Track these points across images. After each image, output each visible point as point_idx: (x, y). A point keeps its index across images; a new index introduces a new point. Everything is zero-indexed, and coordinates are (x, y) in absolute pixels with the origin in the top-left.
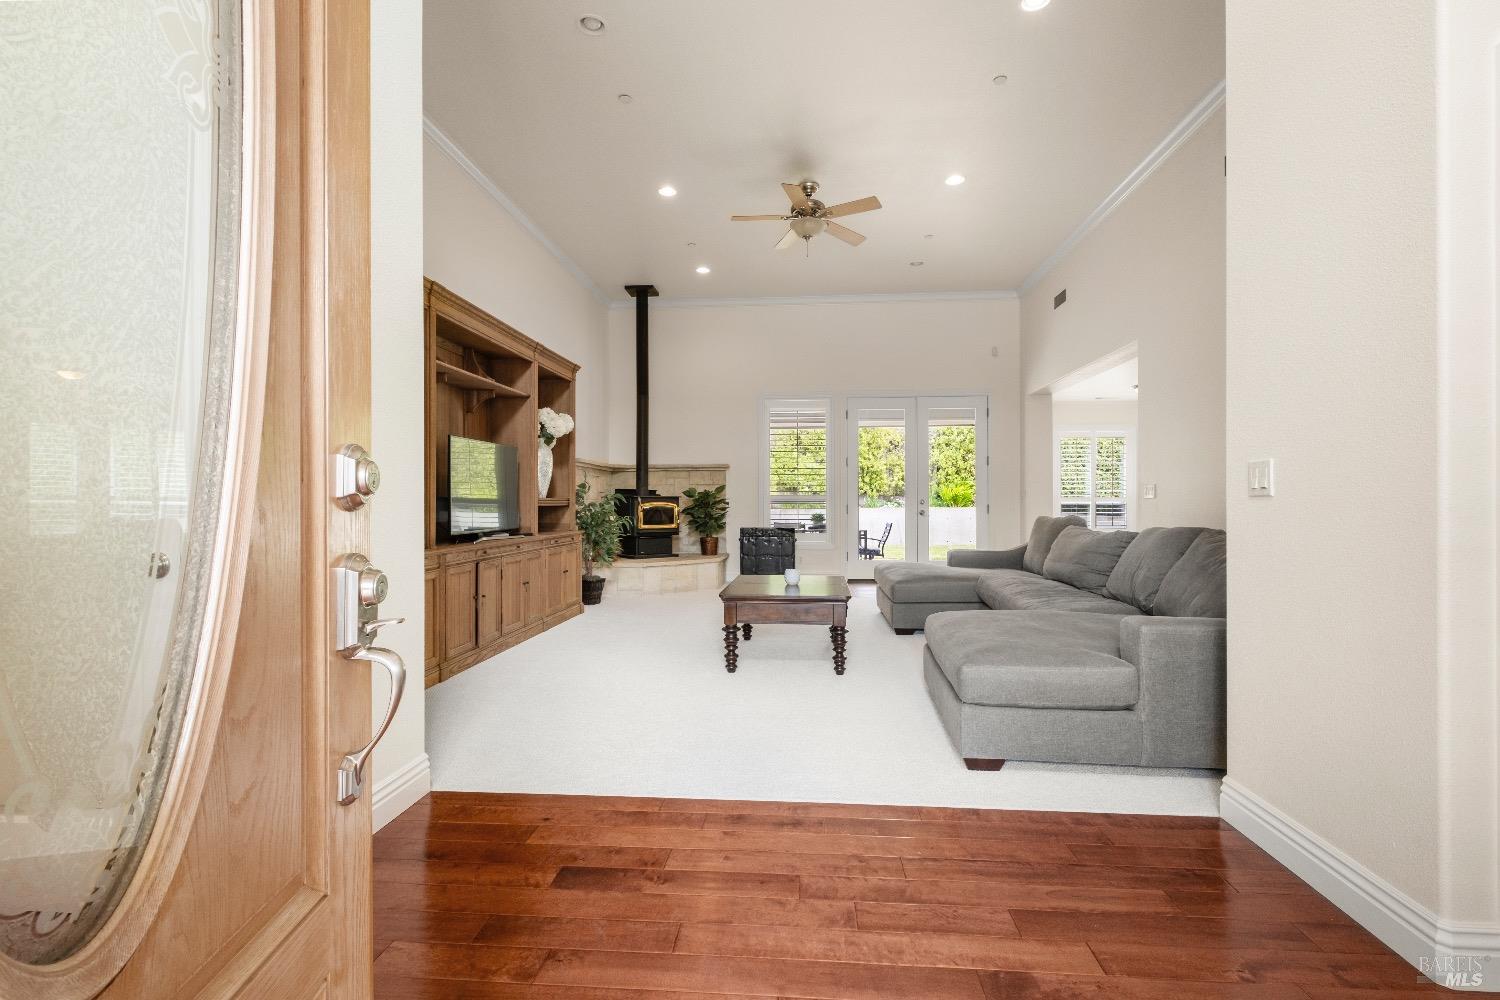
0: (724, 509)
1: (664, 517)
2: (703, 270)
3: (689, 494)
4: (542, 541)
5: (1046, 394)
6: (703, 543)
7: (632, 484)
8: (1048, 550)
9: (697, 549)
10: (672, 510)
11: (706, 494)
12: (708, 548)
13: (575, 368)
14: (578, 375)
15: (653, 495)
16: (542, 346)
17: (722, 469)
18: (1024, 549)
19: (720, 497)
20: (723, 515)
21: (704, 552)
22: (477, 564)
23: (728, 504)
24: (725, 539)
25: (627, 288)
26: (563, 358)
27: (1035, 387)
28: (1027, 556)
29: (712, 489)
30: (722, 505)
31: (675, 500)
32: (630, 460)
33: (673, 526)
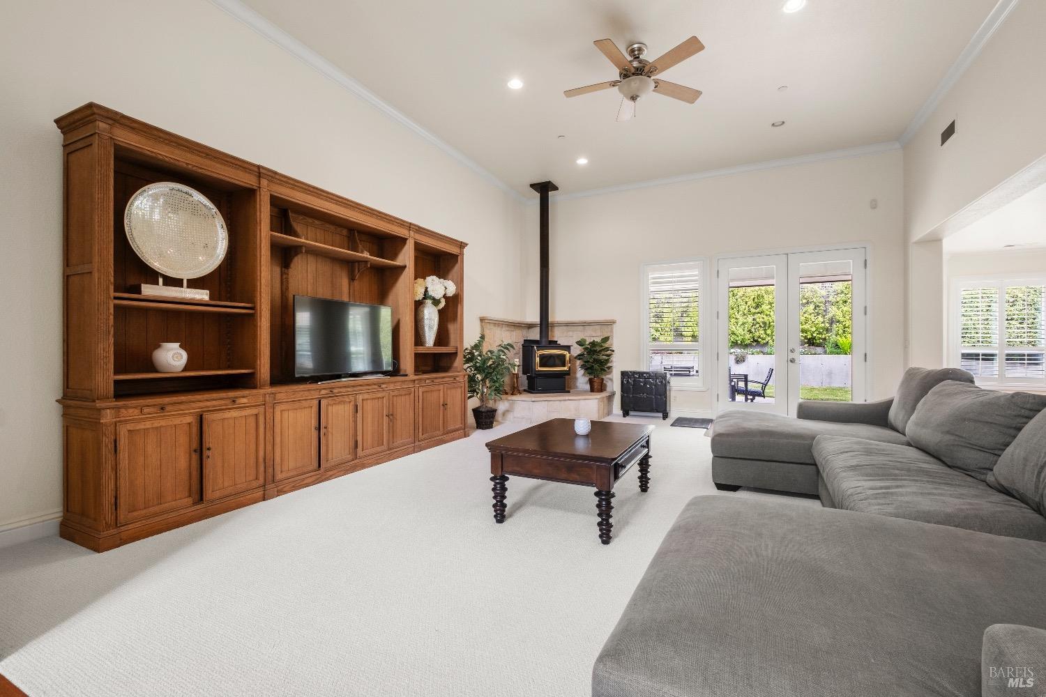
0: (609, 355)
1: (557, 362)
2: (582, 161)
3: (580, 343)
4: (414, 381)
5: (934, 241)
6: (591, 382)
7: (535, 335)
8: (913, 409)
9: (588, 387)
10: (564, 356)
11: (593, 344)
12: (597, 386)
13: (462, 245)
14: (466, 250)
15: (553, 344)
16: (415, 225)
17: (610, 323)
18: (889, 404)
19: (606, 345)
20: (607, 361)
21: (592, 390)
22: (320, 402)
23: (613, 351)
24: (611, 380)
25: (532, 186)
26: (444, 236)
27: (920, 231)
28: (893, 413)
29: (598, 340)
30: (609, 352)
31: (568, 348)
32: (535, 317)
33: (566, 368)
